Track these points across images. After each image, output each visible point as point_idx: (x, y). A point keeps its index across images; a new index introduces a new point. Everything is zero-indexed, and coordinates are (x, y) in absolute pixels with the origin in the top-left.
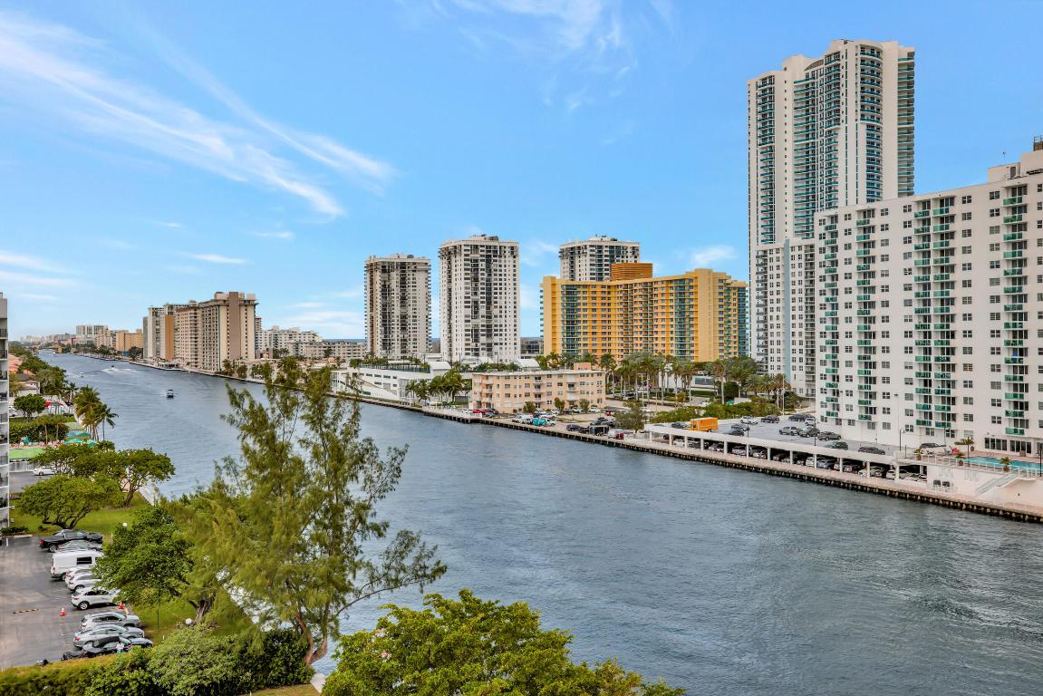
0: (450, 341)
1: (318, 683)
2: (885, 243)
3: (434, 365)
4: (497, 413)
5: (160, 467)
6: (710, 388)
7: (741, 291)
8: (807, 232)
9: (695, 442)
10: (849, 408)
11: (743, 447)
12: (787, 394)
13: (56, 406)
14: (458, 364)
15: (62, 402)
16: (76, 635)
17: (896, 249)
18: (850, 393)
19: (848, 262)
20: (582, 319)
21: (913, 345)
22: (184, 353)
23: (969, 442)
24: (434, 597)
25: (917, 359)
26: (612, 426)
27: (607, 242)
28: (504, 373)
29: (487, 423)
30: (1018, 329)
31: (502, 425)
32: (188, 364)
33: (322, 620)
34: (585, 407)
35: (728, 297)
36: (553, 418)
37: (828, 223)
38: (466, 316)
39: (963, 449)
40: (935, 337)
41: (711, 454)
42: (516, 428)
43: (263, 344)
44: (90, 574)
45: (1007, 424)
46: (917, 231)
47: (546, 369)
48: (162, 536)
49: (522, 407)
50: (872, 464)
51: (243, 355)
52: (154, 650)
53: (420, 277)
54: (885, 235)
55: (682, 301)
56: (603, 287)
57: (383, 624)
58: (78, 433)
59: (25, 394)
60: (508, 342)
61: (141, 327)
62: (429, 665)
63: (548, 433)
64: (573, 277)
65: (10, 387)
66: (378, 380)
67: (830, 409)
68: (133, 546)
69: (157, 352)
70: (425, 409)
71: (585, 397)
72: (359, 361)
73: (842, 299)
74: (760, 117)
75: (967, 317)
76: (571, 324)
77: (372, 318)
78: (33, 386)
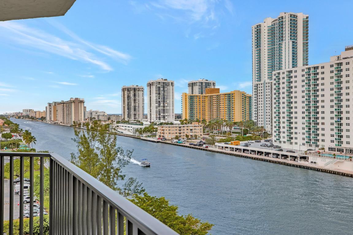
0: (151, 114)
2: (296, 82)
3: (145, 123)
4: (166, 139)
6: (239, 131)
7: (250, 98)
8: (270, 78)
9: (232, 149)
10: (284, 137)
11: (248, 150)
12: (264, 133)
13: (16, 137)
14: (153, 123)
15: (18, 135)
17: (300, 84)
18: (284, 132)
19: (283, 88)
20: (195, 107)
21: (305, 116)
22: (60, 119)
23: (323, 149)
25: (306, 121)
26: (205, 143)
27: (204, 81)
28: (169, 126)
29: (162, 142)
30: (339, 111)
31: (167, 143)
32: (61, 122)
34: (196, 137)
35: (245, 100)
36: (185, 141)
37: (277, 75)
38: (156, 106)
39: (321, 151)
40: (312, 114)
41: (237, 153)
42: (172, 144)
44: (27, 192)
45: (336, 142)
46: (306, 78)
47: (183, 124)
49: (174, 137)
50: (291, 156)
51: (80, 120)
53: (141, 93)
54: (296, 79)
55: (230, 101)
56: (203, 96)
58: (23, 146)
59: (5, 132)
60: (170, 115)
61: (45, 110)
63: (183, 146)
64: (192, 93)
66: (126, 128)
67: (277, 138)
69: (51, 118)
70: (142, 138)
71: (196, 134)
72: (119, 121)
73: (281, 101)
74: (256, 39)
75: (323, 107)
76: (192, 109)
77: (124, 107)
78: (8, 130)
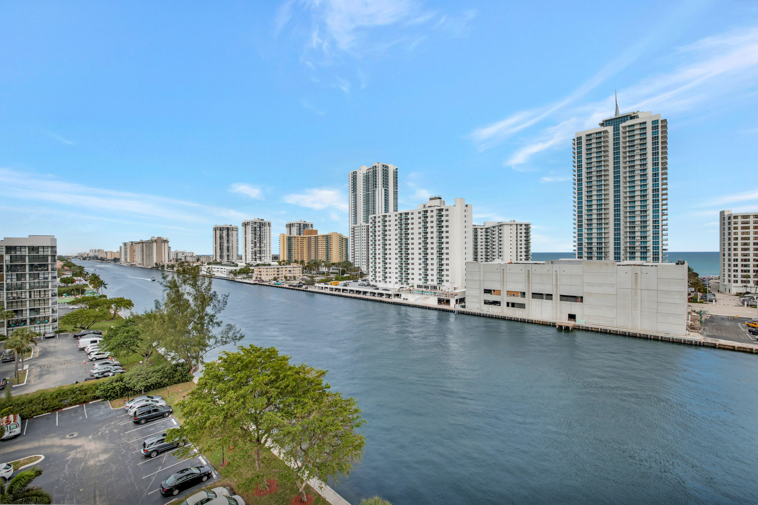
0: (246, 256)
1: (196, 381)
2: (390, 226)
3: (239, 264)
4: (263, 281)
5: (127, 304)
6: (337, 271)
7: (346, 239)
8: (367, 222)
9: (332, 289)
11: (347, 290)
12: (361, 273)
13: (80, 281)
14: (249, 264)
15: (83, 280)
16: (91, 371)
17: (393, 228)
18: (379, 272)
19: (379, 231)
20: (293, 248)
21: (398, 257)
22: (138, 260)
23: (413, 286)
24: (241, 347)
25: (399, 261)
26: (304, 284)
27: (302, 222)
28: (266, 267)
29: (260, 284)
31: (265, 285)
32: (140, 264)
33: (196, 358)
34: (295, 278)
35: (342, 241)
36: (283, 282)
37: (373, 219)
38: (252, 247)
39: (411, 288)
40: (404, 255)
41: (337, 293)
42: (270, 286)
43: (172, 257)
44: (96, 347)
45: (423, 280)
47: (281, 265)
48: (129, 331)
49: (272, 279)
50: (386, 294)
51: (163, 261)
52: (126, 374)
53: (234, 233)
54: (390, 223)
55: (328, 242)
56: (301, 237)
57: (221, 358)
58: (90, 292)
59: (65, 276)
60: (267, 256)
61: (119, 250)
62: (239, 371)
63: (282, 287)
64: (290, 234)
65: (58, 274)
66: (218, 270)
67: (374, 277)
68: (116, 335)
69: (126, 260)
70: (236, 280)
71: (295, 275)
72: (211, 263)
73: (377, 243)
74: (352, 184)
75: (413, 249)
76: (290, 250)
77: (216, 247)
78: (69, 273)
